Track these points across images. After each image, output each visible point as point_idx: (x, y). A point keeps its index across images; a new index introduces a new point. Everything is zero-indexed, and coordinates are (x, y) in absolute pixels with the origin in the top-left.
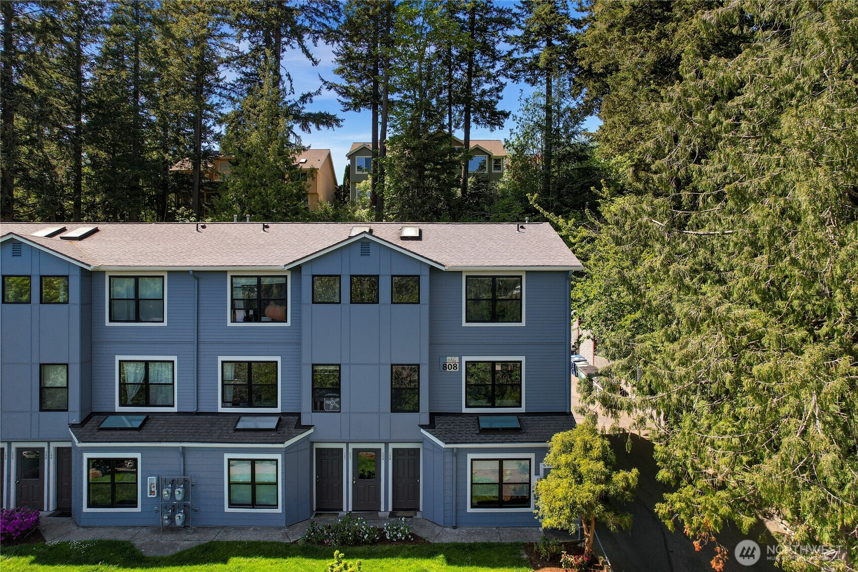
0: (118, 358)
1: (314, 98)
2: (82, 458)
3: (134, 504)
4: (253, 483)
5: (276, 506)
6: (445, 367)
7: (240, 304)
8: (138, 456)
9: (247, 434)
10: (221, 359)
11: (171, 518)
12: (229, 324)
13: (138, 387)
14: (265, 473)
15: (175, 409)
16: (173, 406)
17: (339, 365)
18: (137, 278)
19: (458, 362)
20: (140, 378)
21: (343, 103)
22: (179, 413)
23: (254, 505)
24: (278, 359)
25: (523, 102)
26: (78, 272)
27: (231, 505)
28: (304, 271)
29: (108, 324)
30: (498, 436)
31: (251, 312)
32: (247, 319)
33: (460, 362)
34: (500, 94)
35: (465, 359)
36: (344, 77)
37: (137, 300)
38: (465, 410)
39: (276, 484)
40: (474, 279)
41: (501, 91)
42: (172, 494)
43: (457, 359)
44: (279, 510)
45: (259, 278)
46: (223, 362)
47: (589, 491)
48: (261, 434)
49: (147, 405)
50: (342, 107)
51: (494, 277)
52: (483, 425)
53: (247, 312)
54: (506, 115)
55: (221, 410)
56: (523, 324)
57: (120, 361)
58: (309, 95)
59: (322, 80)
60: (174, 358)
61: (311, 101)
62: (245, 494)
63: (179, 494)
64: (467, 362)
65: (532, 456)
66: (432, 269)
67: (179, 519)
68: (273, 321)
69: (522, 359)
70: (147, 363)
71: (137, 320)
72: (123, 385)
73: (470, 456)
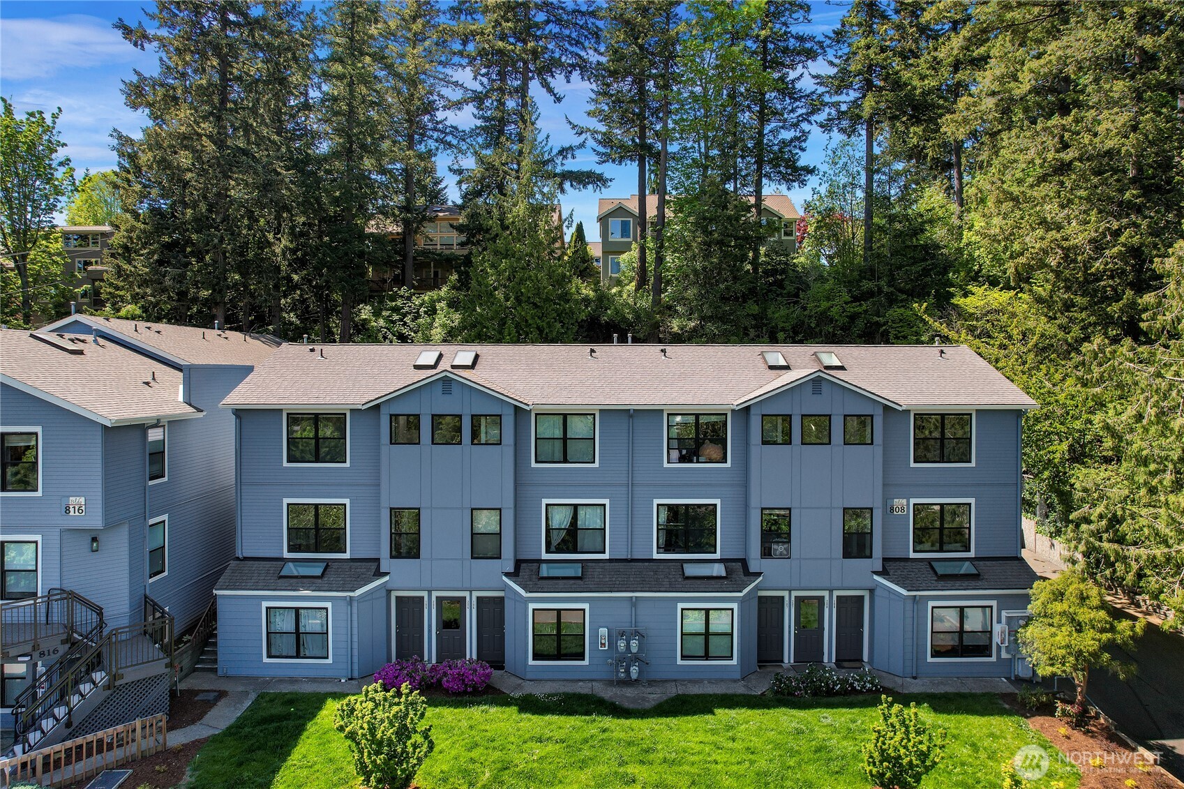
0: (545, 501)
1: (577, 153)
2: (526, 609)
3: (581, 656)
4: (707, 634)
5: (731, 657)
6: (892, 509)
7: (675, 444)
8: (586, 606)
9: (699, 582)
10: (656, 502)
11: (628, 671)
12: (666, 465)
13: (563, 533)
14: (720, 622)
15: (606, 556)
16: (604, 552)
17: (790, 509)
18: (565, 416)
19: (905, 505)
20: (566, 524)
21: (598, 153)
22: (610, 560)
23: (707, 656)
24: (717, 502)
25: (830, 152)
26: (512, 411)
27: (683, 657)
28: (753, 411)
29: (534, 465)
30: (958, 584)
31: (684, 452)
32: (682, 459)
33: (908, 505)
34: (804, 145)
35: (913, 501)
36: (601, 121)
37: (565, 439)
38: (912, 555)
39: (732, 634)
40: (922, 418)
41: (805, 141)
42: (628, 646)
43: (904, 501)
44: (734, 662)
45: (697, 416)
46: (658, 505)
47: (1093, 639)
48: (713, 582)
49: (575, 551)
50: (597, 158)
51: (943, 416)
52: (940, 571)
53: (680, 452)
54: (810, 171)
55: (656, 556)
56: (973, 464)
57: (547, 505)
58: (571, 148)
59: (570, 123)
60: (606, 502)
61: (574, 157)
62: (697, 645)
63: (634, 644)
64: (914, 505)
65: (994, 603)
66: (886, 407)
67: (634, 671)
68: (711, 462)
69: (972, 501)
70: (576, 506)
71: (565, 461)
72: (548, 530)
73: (931, 604)
